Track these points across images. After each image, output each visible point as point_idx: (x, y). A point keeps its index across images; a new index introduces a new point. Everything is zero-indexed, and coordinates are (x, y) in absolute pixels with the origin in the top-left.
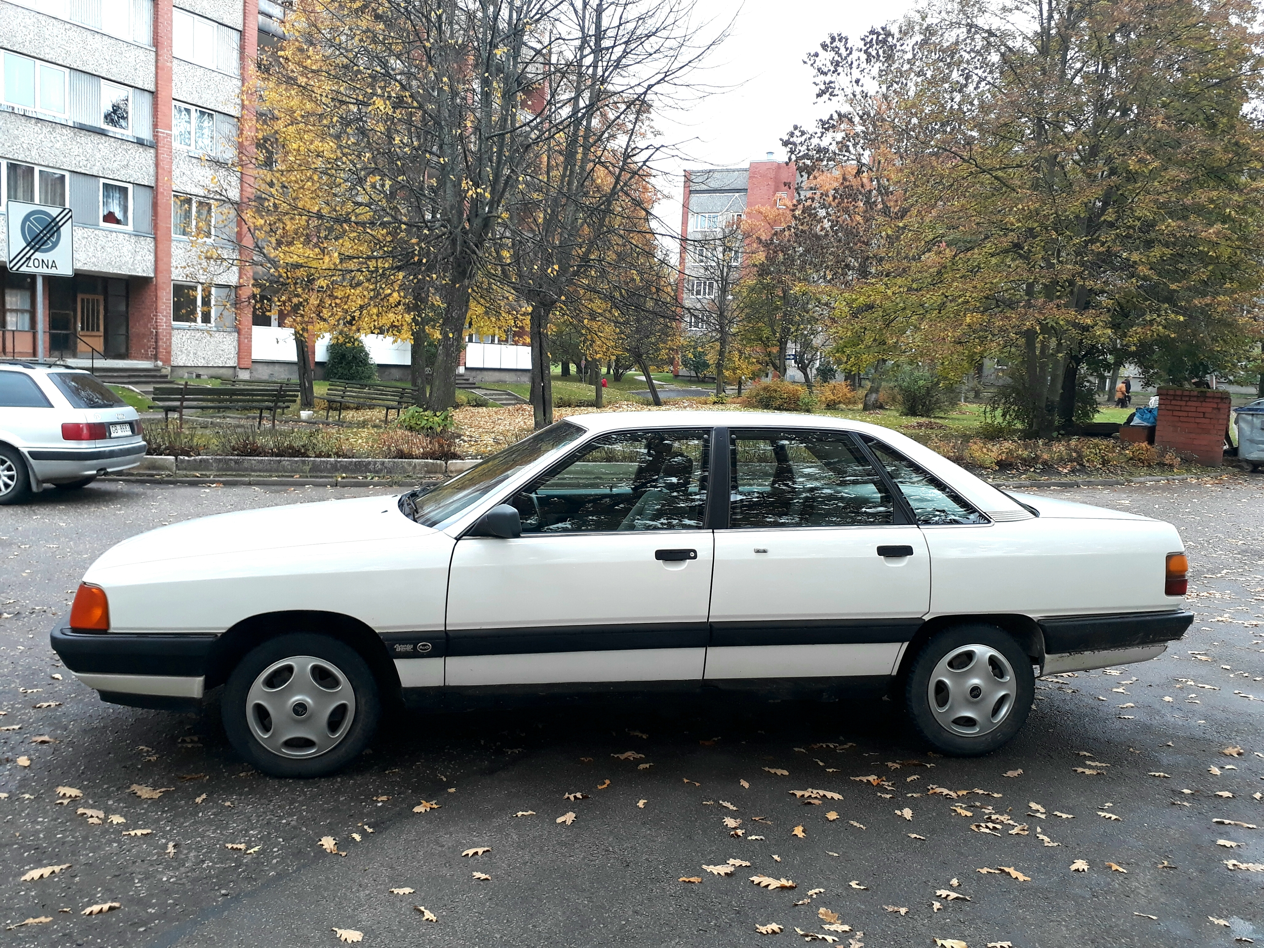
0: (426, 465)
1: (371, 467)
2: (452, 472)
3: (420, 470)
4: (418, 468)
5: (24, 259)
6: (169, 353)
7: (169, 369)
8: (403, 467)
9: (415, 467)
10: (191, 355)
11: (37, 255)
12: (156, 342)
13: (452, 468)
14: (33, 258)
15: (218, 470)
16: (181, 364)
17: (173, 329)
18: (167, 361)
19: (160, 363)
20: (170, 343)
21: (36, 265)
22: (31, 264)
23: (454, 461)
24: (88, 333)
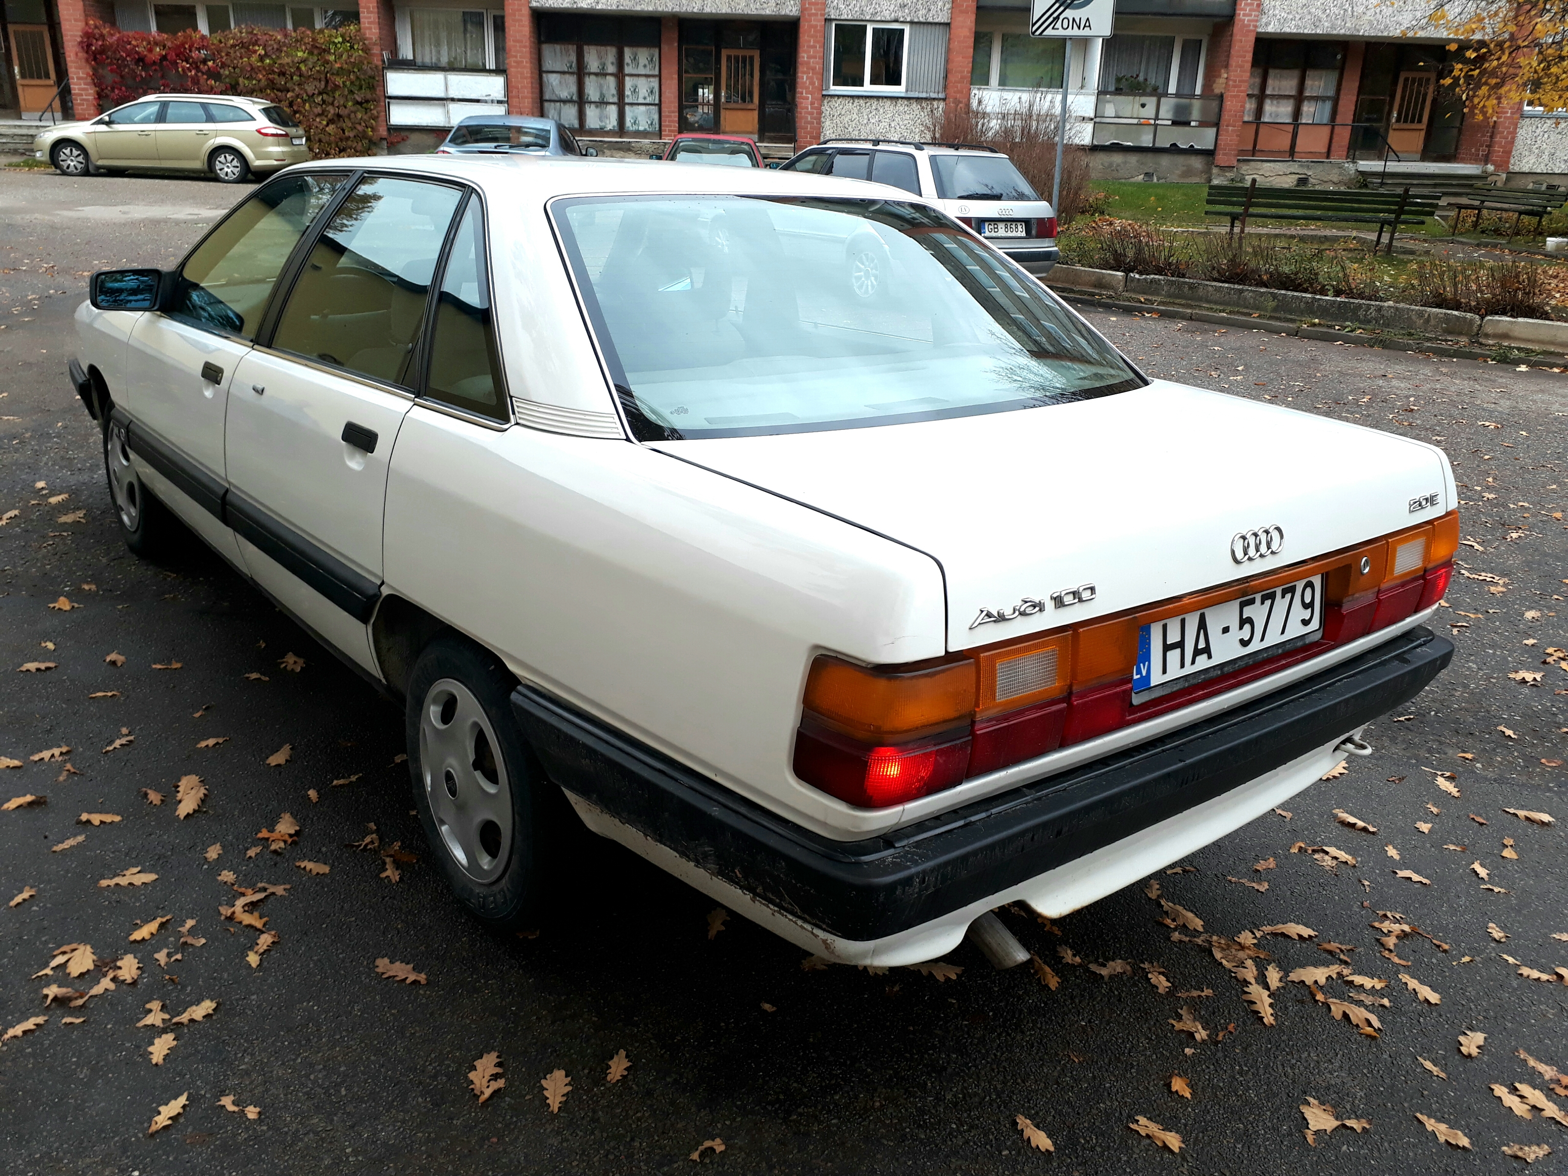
0: (1447, 319)
1: (1361, 313)
2: (1487, 336)
3: (1436, 327)
4: (1433, 322)
5: (1051, 19)
6: (1508, 153)
7: (1504, 176)
8: (1410, 318)
9: (1428, 321)
10: (1546, 157)
11: (1069, 13)
12: (1492, 137)
13: (1489, 330)
14: (1061, 17)
15: (1170, 296)
16: (1526, 169)
17: (1523, 116)
18: (1503, 164)
19: (1490, 168)
20: (1513, 138)
21: (1065, 26)
22: (1059, 25)
23: (1497, 318)
24: (1406, 126)
